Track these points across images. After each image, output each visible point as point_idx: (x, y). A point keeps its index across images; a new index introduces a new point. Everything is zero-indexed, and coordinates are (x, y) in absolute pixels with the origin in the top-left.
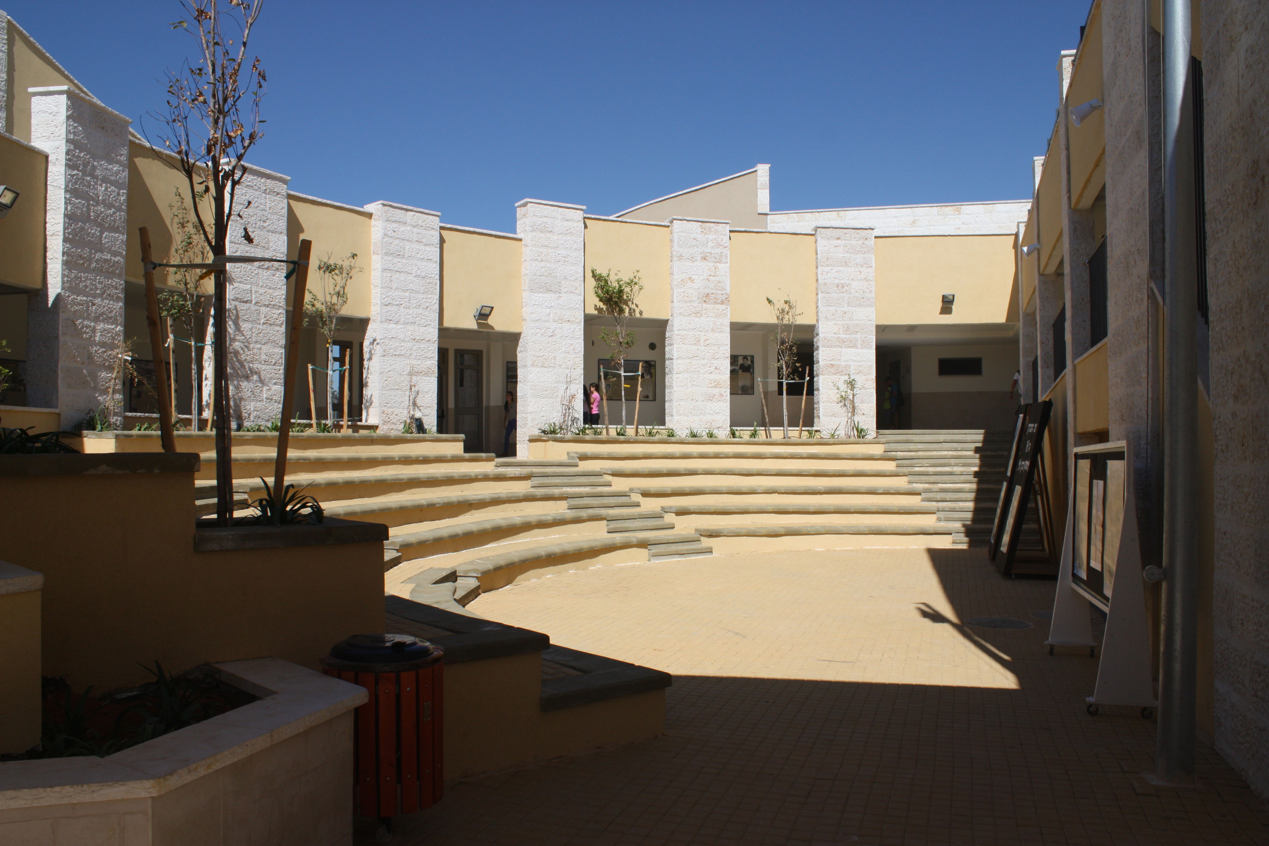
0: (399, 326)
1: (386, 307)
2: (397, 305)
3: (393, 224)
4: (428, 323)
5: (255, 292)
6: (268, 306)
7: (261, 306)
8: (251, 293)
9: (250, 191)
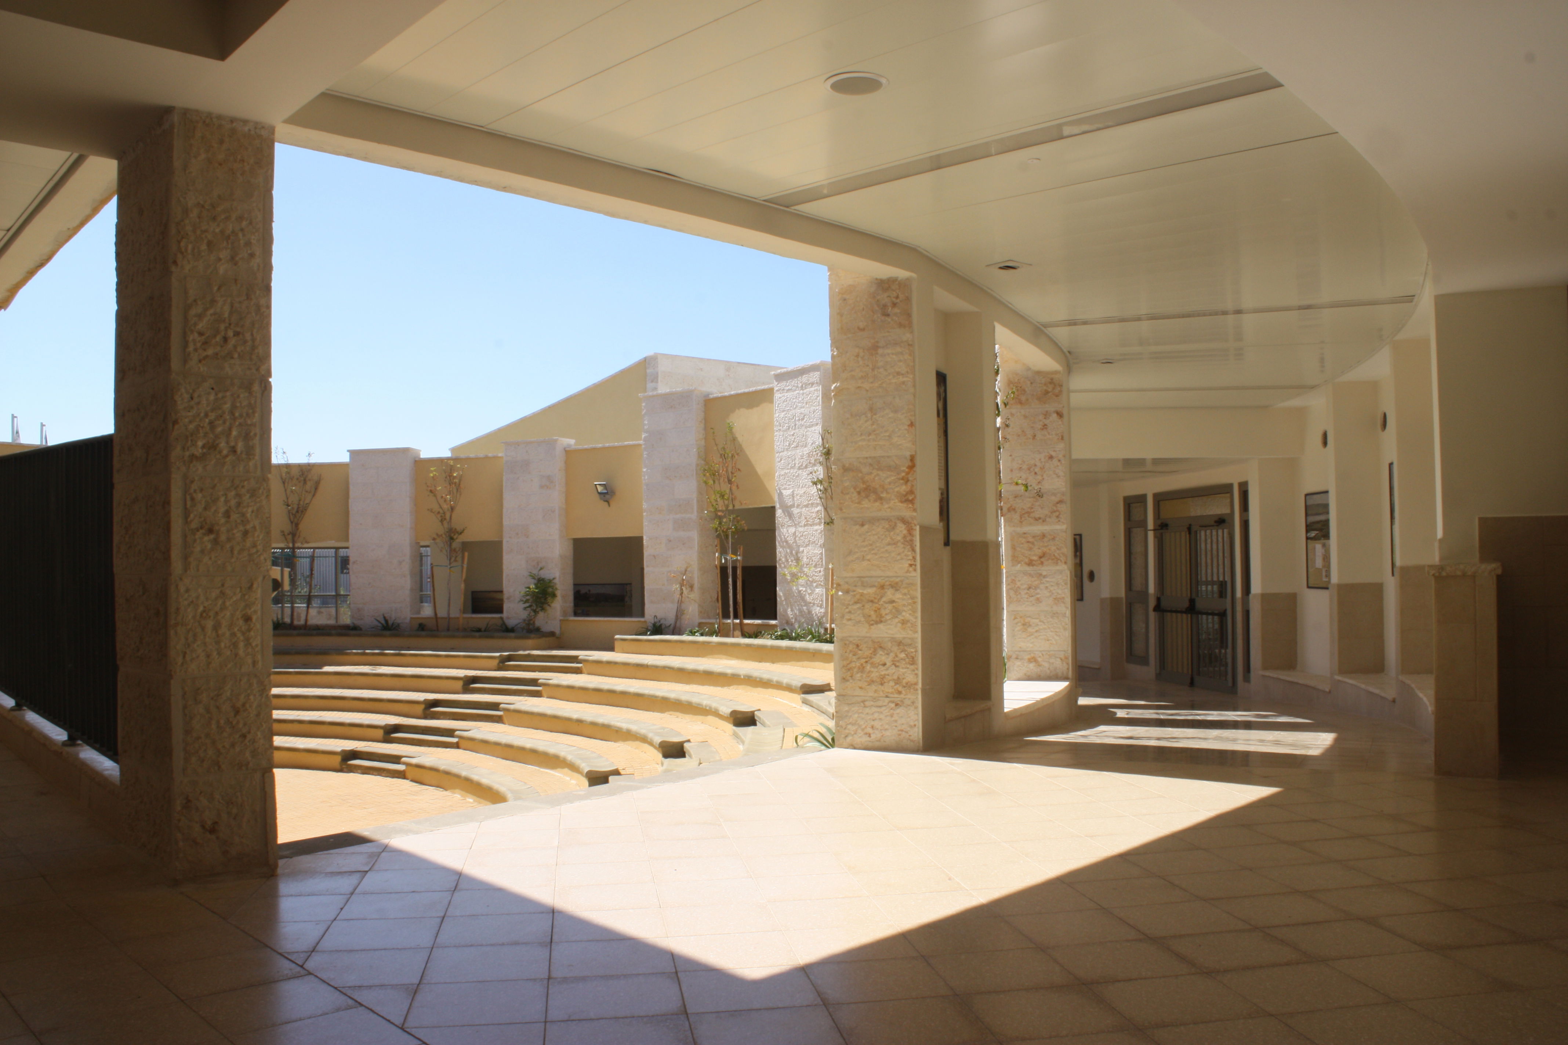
5: (797, 495)
6: (807, 506)
7: (802, 508)
8: (793, 497)
9: (789, 394)
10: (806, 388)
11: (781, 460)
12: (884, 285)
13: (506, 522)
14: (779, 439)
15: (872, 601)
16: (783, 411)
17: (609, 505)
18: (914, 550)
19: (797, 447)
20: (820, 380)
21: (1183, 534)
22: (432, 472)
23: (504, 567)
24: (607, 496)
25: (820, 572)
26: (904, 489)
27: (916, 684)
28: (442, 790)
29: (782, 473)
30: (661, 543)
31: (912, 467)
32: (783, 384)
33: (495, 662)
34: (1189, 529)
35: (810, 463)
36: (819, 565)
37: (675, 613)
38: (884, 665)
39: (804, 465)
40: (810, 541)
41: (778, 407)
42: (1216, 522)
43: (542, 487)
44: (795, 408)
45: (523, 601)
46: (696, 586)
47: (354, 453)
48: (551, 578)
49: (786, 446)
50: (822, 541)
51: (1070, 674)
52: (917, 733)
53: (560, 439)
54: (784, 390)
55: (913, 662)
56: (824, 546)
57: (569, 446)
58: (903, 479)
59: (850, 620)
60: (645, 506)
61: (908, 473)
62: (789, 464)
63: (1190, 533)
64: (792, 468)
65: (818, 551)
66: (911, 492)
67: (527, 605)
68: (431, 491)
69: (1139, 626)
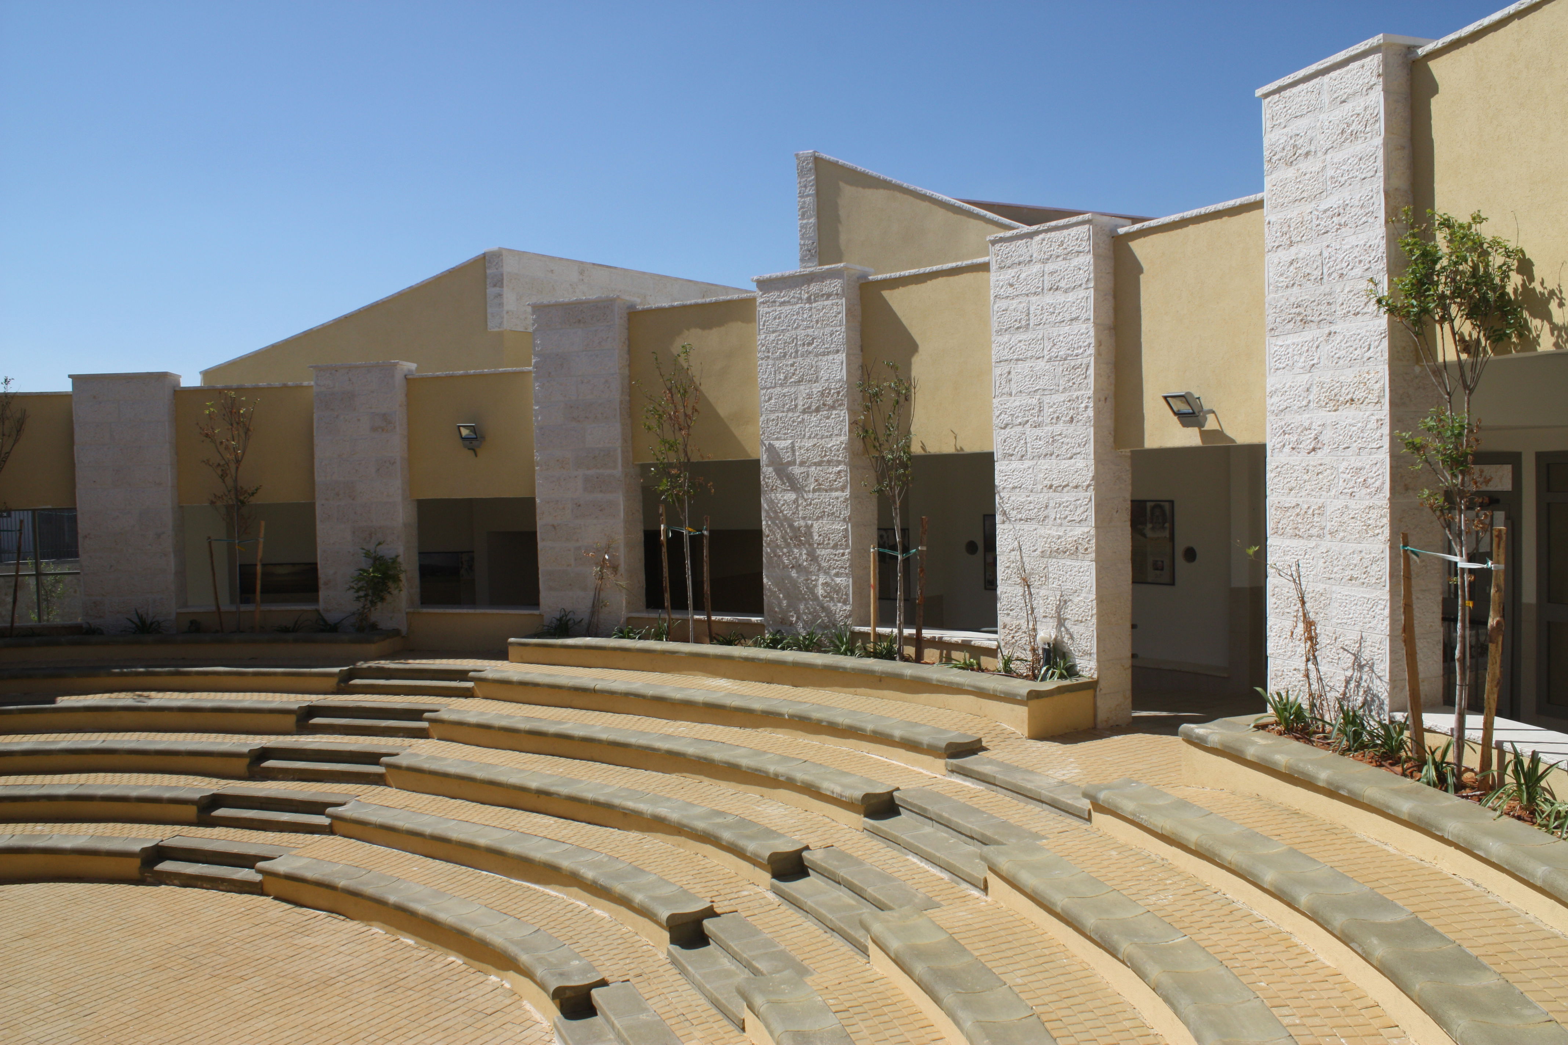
0: (1027, 463)
1: (1003, 431)
2: (1020, 424)
3: (1010, 271)
4: (1074, 451)
5: (800, 448)
6: (819, 464)
7: (809, 467)
8: (793, 451)
9: (786, 309)
10: (815, 301)
11: (770, 399)
13: (319, 478)
14: (764, 371)
16: (774, 332)
17: (476, 455)
19: (799, 382)
20: (843, 290)
22: (208, 407)
23: (319, 540)
24: (475, 443)
25: (843, 555)
28: (342, 918)
29: (773, 416)
30: (564, 508)
32: (773, 295)
33: (334, 682)
35: (824, 405)
36: (841, 545)
37: (590, 604)
39: (813, 408)
40: (824, 512)
41: (764, 325)
43: (374, 429)
44: (796, 328)
45: (353, 588)
46: (622, 568)
47: (77, 379)
48: (393, 556)
49: (780, 379)
50: (847, 513)
53: (401, 362)
54: (774, 302)
56: (850, 519)
57: (410, 371)
60: (537, 457)
62: (784, 405)
64: (789, 410)
65: (839, 526)
67: (362, 593)
68: (207, 435)
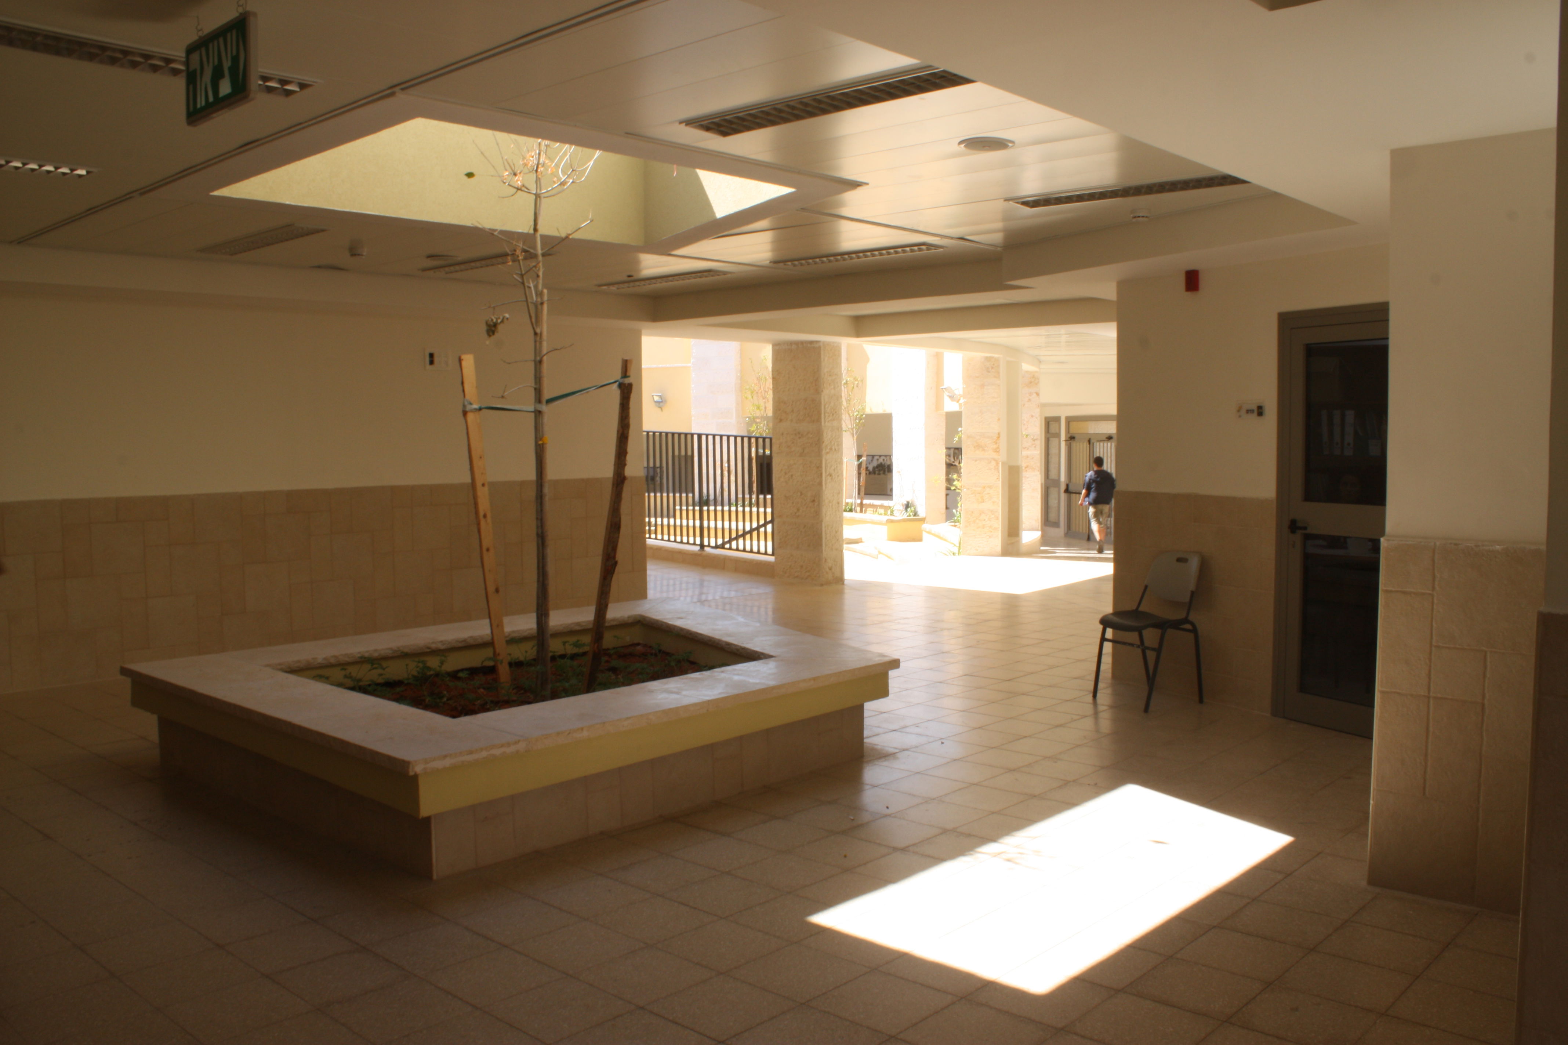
12: (988, 359)
15: (979, 493)
17: (662, 410)
18: (998, 472)
21: (1085, 444)
24: (661, 404)
26: (995, 446)
27: (999, 528)
31: (999, 437)
34: (1089, 441)
38: (985, 520)
42: (1107, 438)
51: (1040, 528)
52: (999, 549)
55: (997, 518)
58: (994, 442)
59: (969, 501)
60: (693, 412)
61: (997, 440)
63: (1089, 443)
66: (998, 448)
69: (1053, 502)
